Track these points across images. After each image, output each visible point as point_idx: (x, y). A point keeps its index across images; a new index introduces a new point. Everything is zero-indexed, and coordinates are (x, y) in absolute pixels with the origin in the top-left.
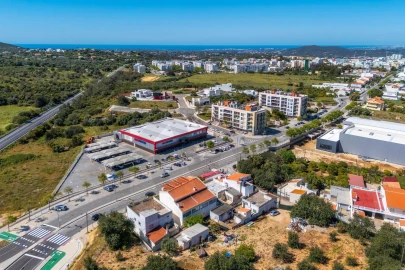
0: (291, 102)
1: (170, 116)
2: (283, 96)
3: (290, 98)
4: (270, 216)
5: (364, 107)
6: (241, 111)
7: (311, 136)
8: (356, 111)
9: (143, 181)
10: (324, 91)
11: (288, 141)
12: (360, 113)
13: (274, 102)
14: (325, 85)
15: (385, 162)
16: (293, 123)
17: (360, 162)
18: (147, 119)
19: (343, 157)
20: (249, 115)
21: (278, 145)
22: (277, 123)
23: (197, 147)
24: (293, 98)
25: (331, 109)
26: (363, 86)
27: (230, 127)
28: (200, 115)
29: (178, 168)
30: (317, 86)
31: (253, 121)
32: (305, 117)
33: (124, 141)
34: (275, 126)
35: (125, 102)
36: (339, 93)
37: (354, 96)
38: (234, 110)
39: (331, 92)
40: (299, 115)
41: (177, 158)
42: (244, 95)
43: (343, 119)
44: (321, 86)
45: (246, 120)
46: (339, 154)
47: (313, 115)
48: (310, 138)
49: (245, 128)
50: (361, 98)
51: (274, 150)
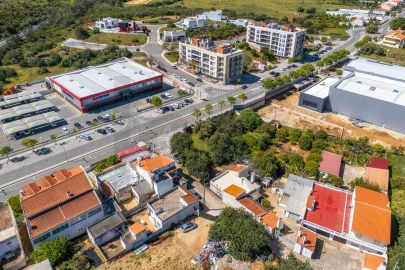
0: (284, 38)
1: (130, 55)
2: (275, 31)
3: (283, 33)
4: (179, 232)
5: (379, 43)
6: (211, 54)
7: (297, 86)
8: (368, 50)
9: (43, 157)
10: (339, 19)
11: (263, 95)
12: (372, 52)
13: (264, 37)
14: (342, 11)
15: (382, 129)
16: (282, 67)
17: (349, 127)
18: (99, 59)
19: (328, 119)
20: (220, 59)
21: (246, 102)
22: (261, 67)
23: (143, 103)
24: (286, 33)
25: (339, 44)
26: (388, 13)
27: (199, 74)
28: (167, 55)
29: (101, 136)
30: (331, 13)
31: (224, 67)
32: (299, 57)
33: (55, 91)
34: (257, 71)
35: (84, 35)
36: (354, 23)
37: (372, 27)
38: (203, 51)
39: (347, 21)
40: (291, 56)
41: (107, 120)
42: (234, 26)
43: (348, 60)
44: (336, 13)
45: (215, 66)
46: (325, 114)
47: (312, 54)
48: (295, 90)
49: (215, 76)
50: (380, 30)
51: (240, 108)
